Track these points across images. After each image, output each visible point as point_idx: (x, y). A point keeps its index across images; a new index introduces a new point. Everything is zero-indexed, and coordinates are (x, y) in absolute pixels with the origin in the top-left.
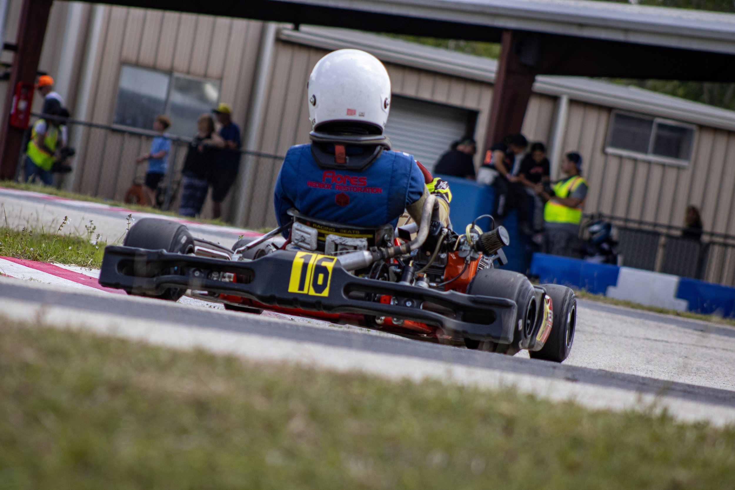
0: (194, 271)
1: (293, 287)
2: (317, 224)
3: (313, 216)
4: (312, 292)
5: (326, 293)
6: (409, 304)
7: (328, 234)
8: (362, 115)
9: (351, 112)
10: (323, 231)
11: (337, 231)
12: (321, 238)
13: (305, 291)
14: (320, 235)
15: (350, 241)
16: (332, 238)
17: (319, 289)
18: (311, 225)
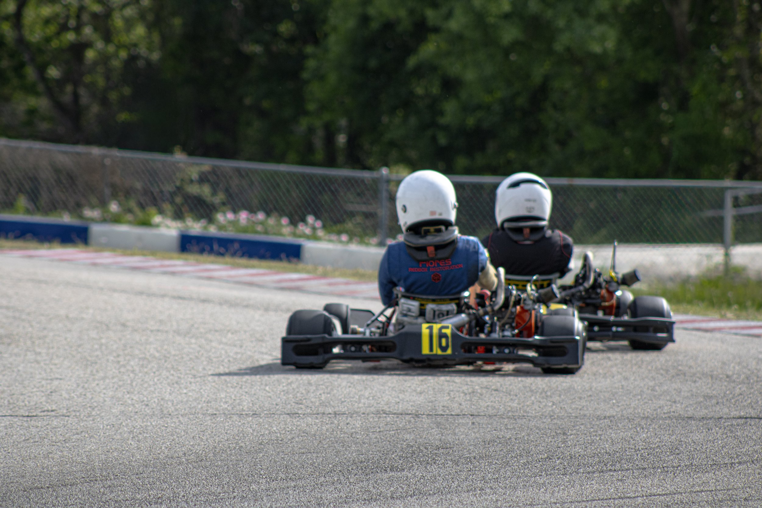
0: (350, 347)
1: (425, 350)
2: (418, 298)
3: (413, 293)
4: (440, 352)
5: (449, 351)
6: (507, 351)
7: (427, 304)
8: (441, 214)
9: (433, 213)
10: (423, 302)
11: (434, 301)
12: (423, 307)
13: (434, 352)
14: (422, 305)
15: (445, 307)
16: (430, 307)
17: (444, 349)
18: (414, 299)
